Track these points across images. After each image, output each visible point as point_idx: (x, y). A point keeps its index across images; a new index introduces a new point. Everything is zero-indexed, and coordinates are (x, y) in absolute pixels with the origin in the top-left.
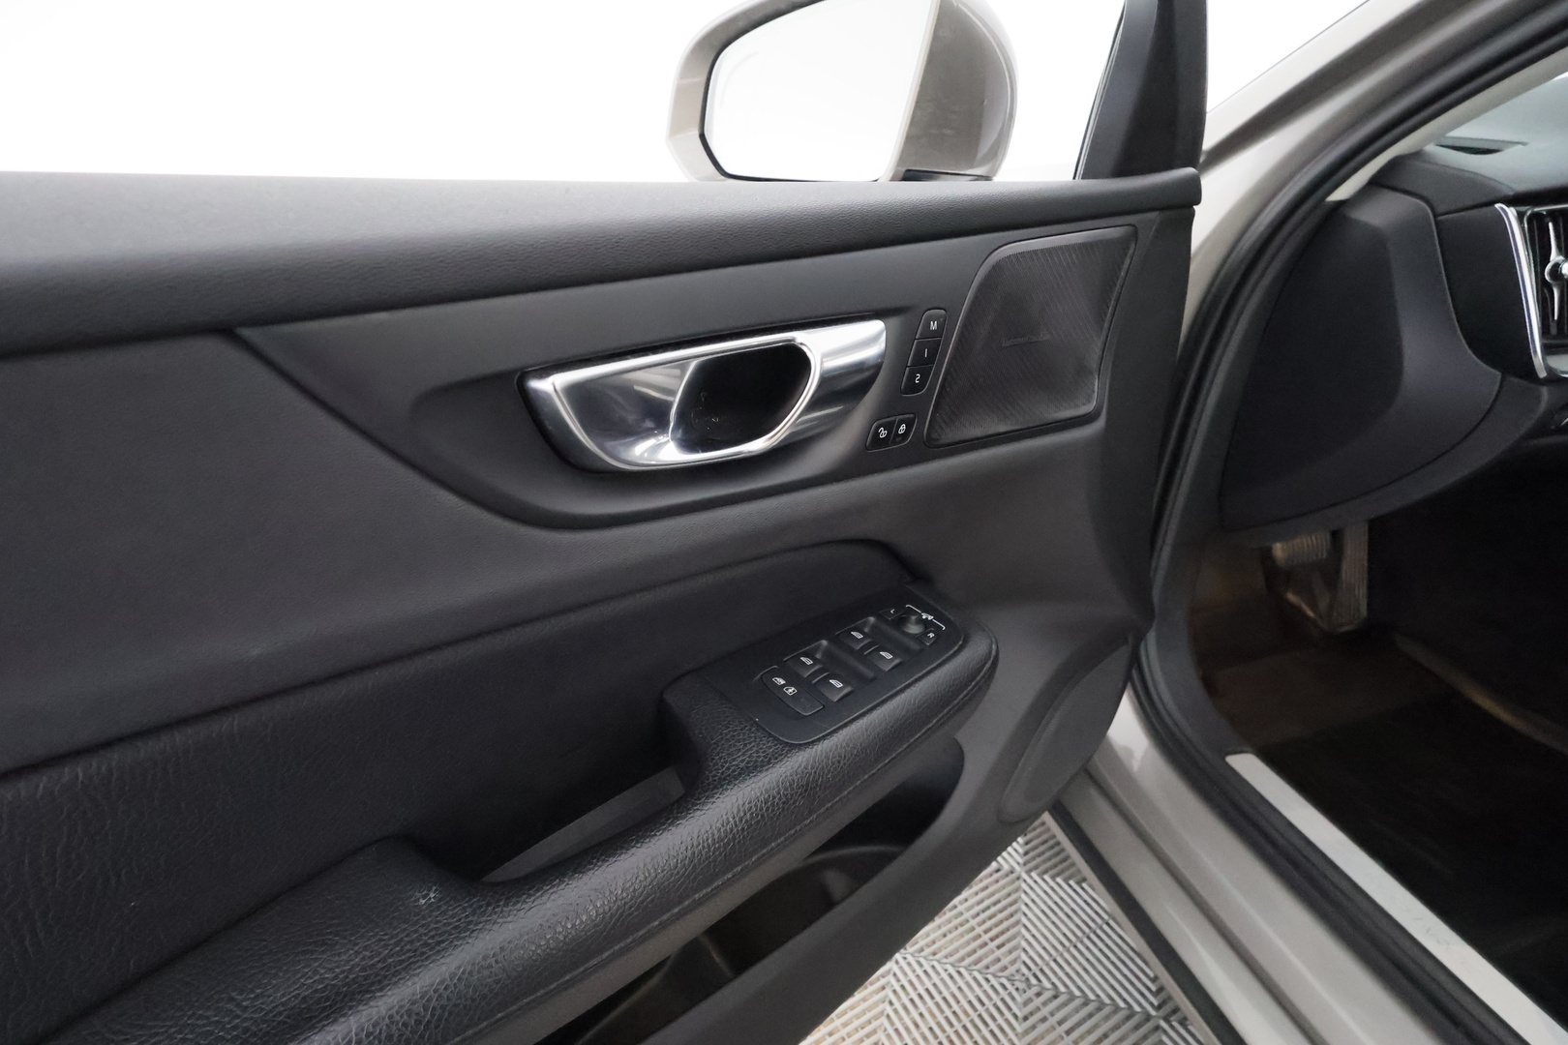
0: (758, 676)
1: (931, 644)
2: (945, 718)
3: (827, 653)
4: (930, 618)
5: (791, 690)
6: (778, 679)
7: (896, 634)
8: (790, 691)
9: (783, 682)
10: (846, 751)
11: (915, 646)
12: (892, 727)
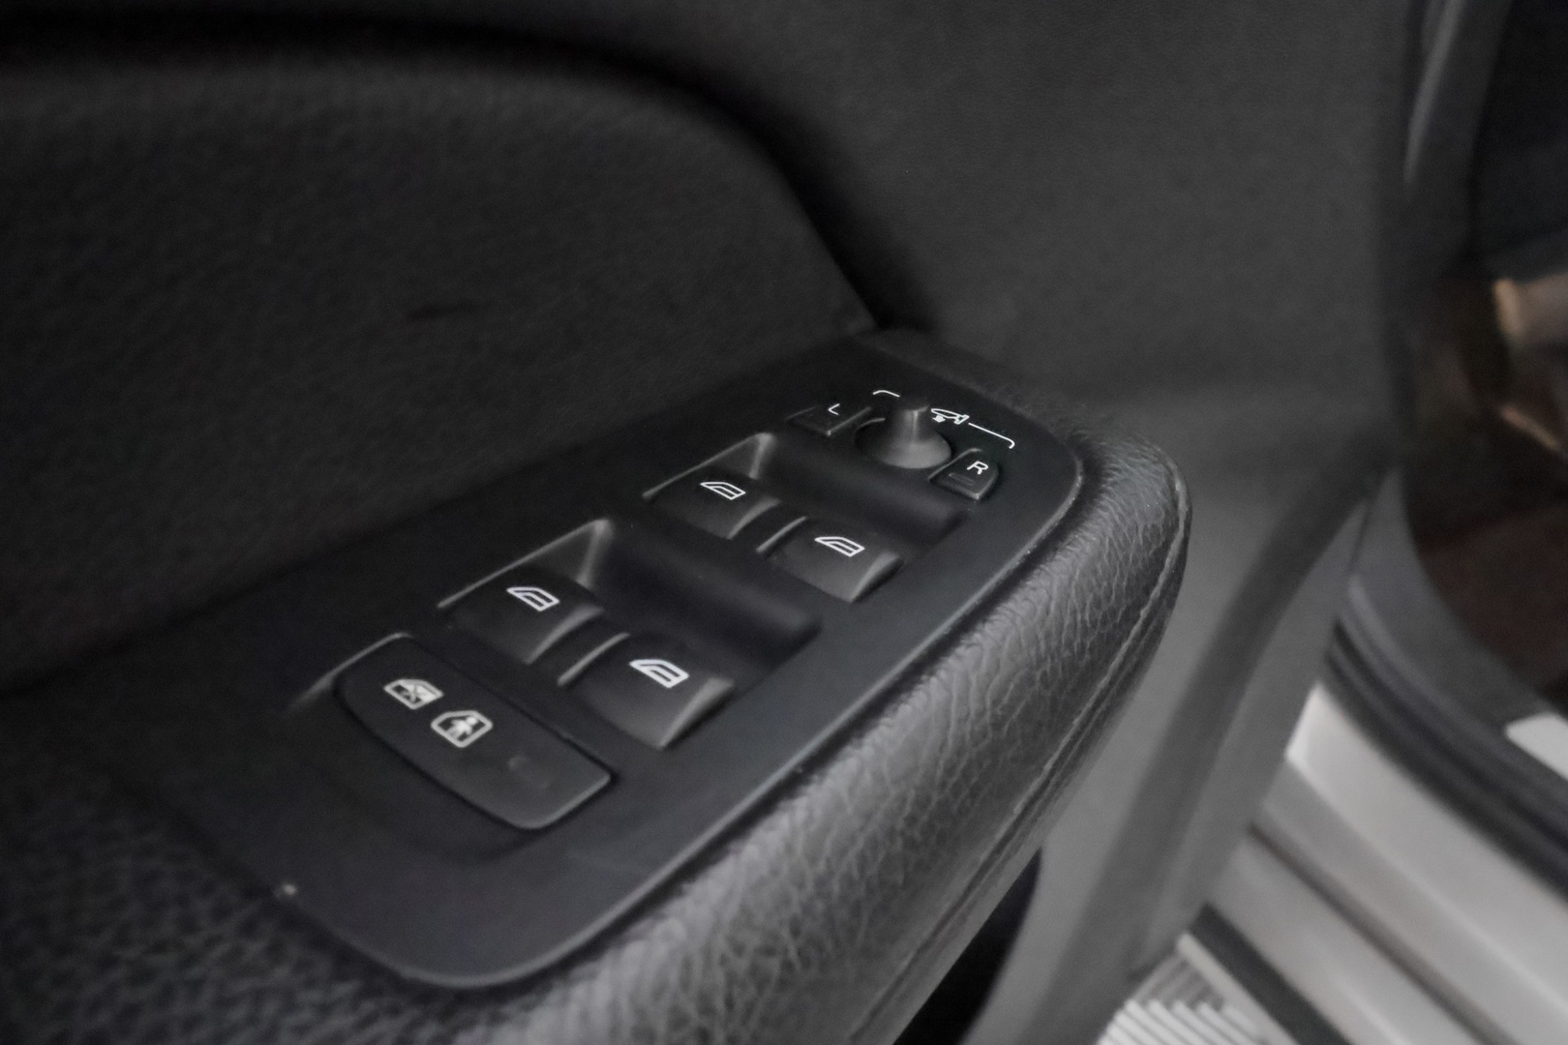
0: (324, 683)
1: (986, 497)
2: (1114, 690)
3: (617, 566)
4: (959, 419)
5: (465, 727)
6: (409, 685)
7: (848, 476)
8: (462, 727)
9: (425, 693)
10: (731, 979)
11: (937, 509)
12: (912, 820)
